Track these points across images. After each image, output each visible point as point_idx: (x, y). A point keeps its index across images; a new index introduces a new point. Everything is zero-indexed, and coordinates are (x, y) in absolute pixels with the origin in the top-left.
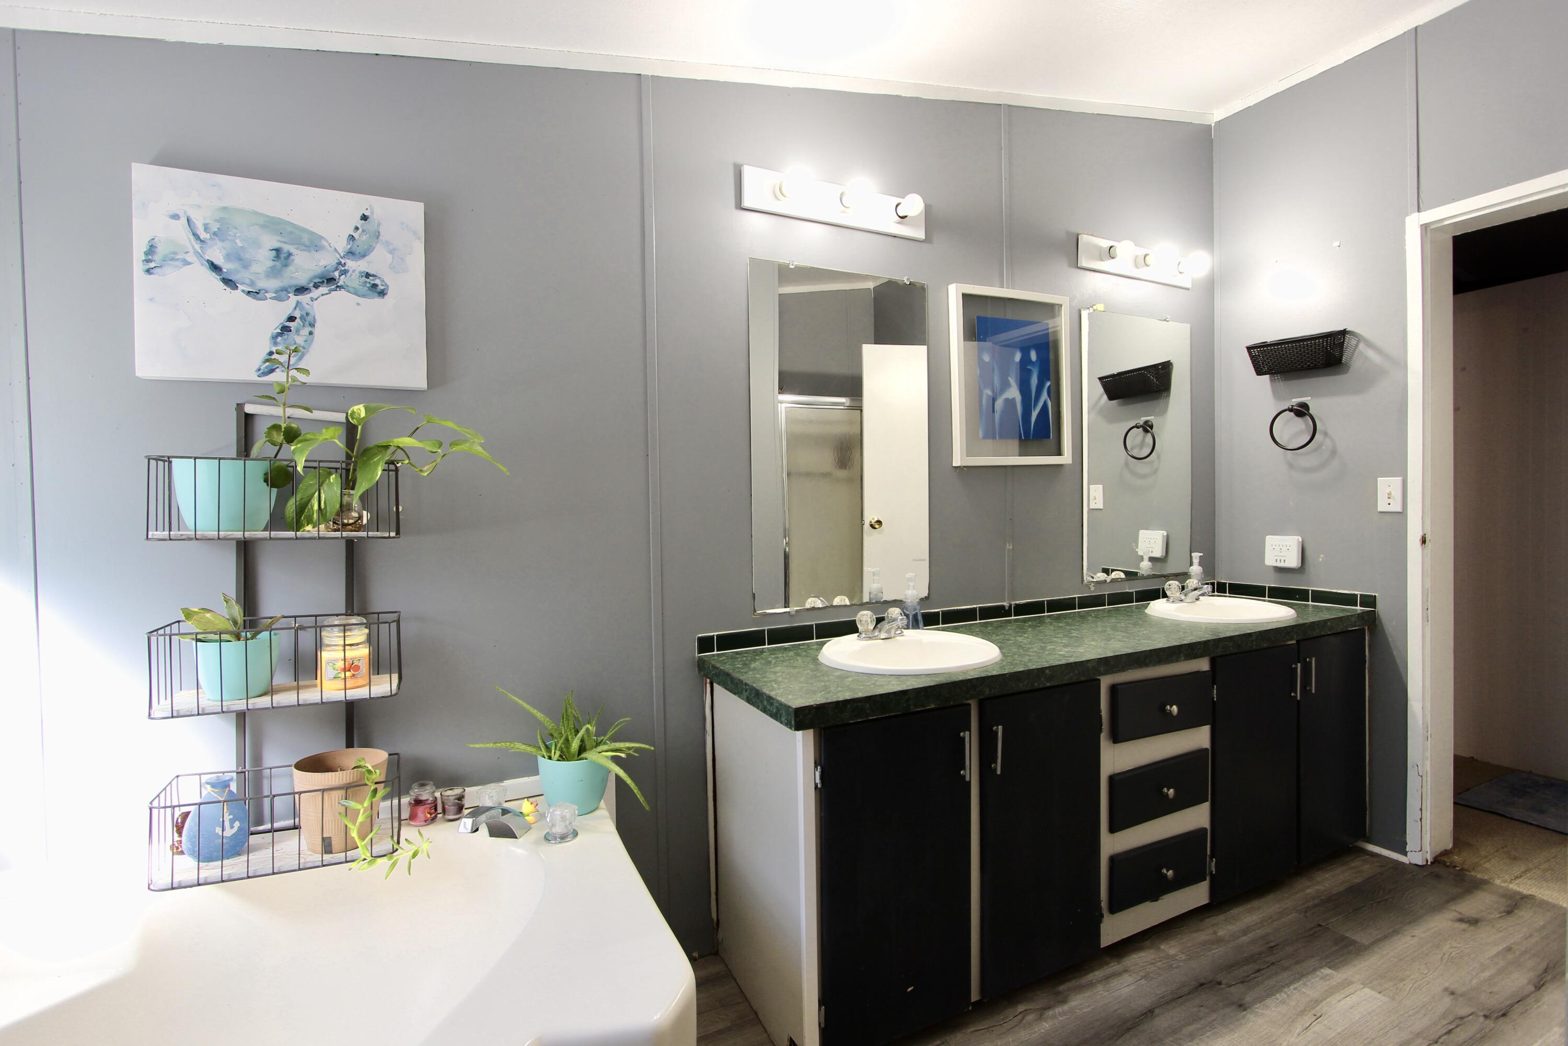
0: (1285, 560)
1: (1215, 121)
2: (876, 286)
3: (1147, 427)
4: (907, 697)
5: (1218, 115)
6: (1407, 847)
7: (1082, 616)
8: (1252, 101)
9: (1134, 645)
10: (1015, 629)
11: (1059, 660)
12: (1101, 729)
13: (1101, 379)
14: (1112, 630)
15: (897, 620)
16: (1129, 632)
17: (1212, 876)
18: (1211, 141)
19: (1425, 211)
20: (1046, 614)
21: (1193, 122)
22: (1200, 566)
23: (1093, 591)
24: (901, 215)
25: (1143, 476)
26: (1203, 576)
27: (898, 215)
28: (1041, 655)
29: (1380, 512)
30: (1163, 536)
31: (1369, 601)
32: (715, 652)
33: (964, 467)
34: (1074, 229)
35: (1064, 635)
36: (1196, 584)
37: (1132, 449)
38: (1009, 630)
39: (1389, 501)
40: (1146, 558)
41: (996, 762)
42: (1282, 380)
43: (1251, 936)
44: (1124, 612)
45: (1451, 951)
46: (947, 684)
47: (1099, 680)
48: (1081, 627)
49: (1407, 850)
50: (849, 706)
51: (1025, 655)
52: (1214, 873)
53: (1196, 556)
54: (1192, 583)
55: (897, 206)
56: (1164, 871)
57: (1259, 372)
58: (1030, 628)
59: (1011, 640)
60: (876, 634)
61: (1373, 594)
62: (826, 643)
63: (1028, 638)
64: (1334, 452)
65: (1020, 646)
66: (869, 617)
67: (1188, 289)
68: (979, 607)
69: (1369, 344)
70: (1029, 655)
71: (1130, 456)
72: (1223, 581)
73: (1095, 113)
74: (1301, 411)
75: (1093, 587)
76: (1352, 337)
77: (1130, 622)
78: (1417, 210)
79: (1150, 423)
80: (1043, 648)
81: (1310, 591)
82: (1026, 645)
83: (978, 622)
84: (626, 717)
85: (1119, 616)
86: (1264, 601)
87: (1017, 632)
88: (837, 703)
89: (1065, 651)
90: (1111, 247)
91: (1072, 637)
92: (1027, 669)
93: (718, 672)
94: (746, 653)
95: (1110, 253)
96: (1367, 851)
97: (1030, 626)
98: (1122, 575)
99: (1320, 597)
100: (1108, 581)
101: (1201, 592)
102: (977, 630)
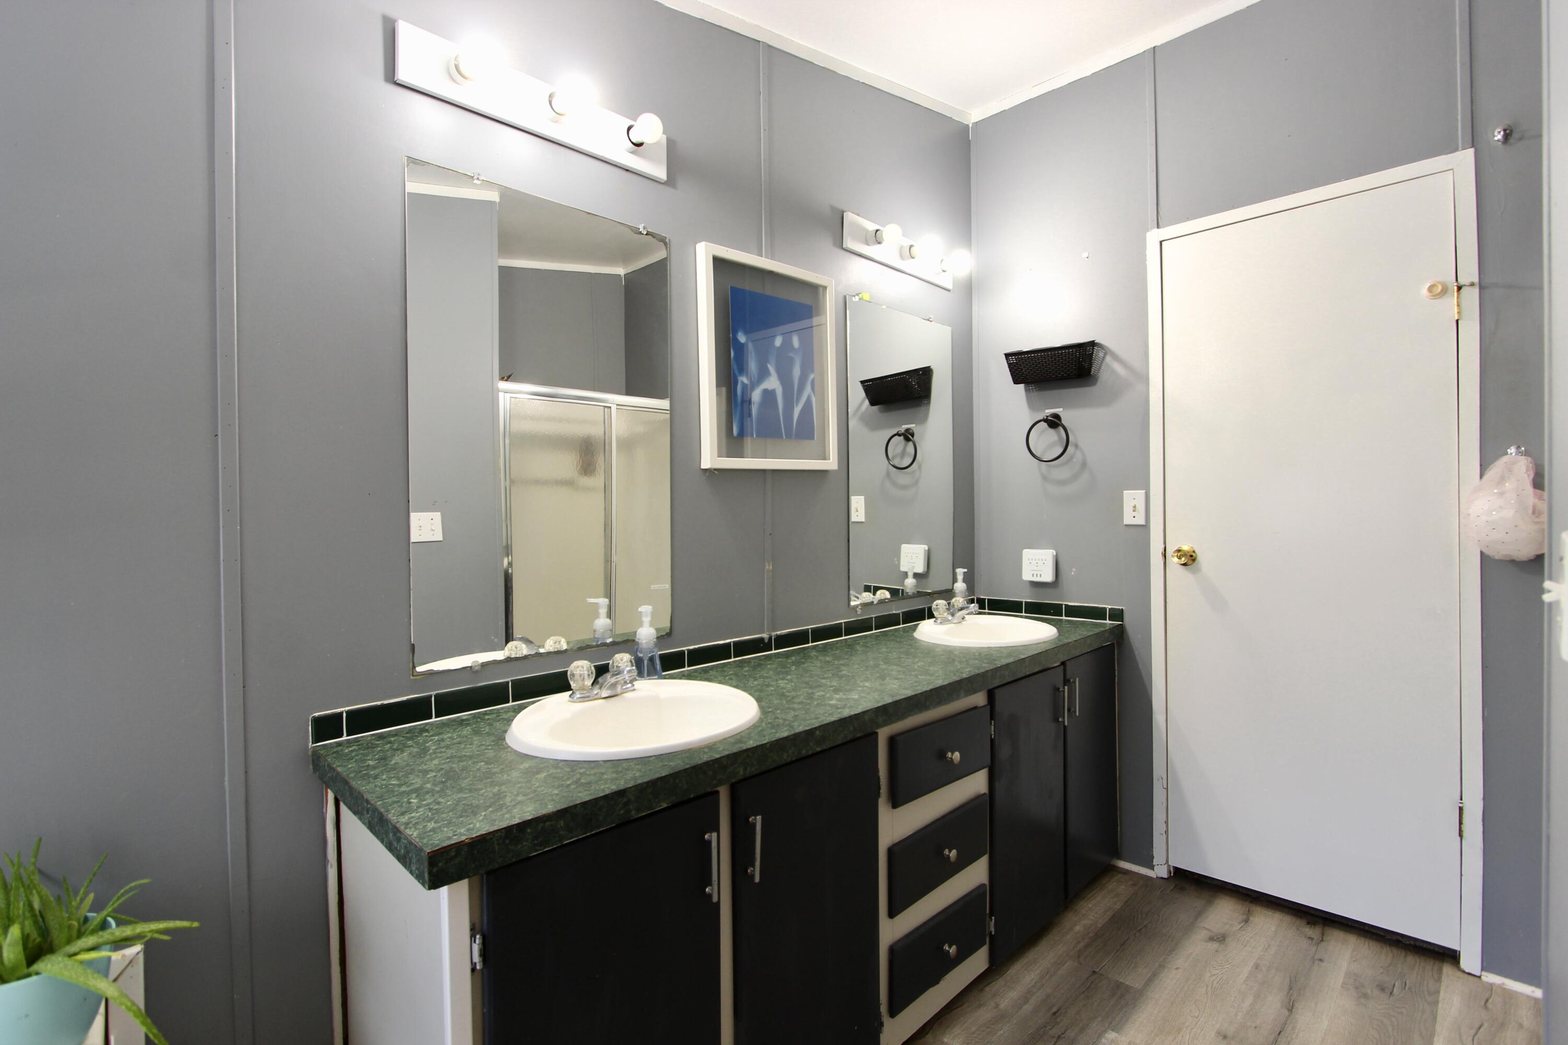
0: (1041, 575)
1: (972, 121)
2: (627, 272)
3: (908, 436)
4: (625, 800)
5: (974, 115)
6: (1154, 860)
7: (849, 645)
8: (1007, 104)
9: (912, 684)
10: (776, 668)
11: (831, 714)
12: (879, 792)
13: (862, 382)
14: (886, 663)
15: (624, 672)
16: (904, 664)
17: (991, 936)
18: (969, 143)
19: (1163, 228)
20: (810, 644)
21: (953, 118)
22: (964, 582)
23: (861, 616)
24: (634, 141)
25: (904, 487)
26: (967, 593)
27: (630, 140)
28: (808, 707)
29: (1126, 525)
30: (925, 550)
31: (1117, 615)
32: (345, 738)
33: (715, 470)
34: (841, 206)
35: (833, 675)
36: (962, 602)
37: (893, 457)
38: (770, 669)
39: (1134, 514)
40: (910, 574)
41: (753, 865)
42: (1036, 391)
43: (1033, 1001)
44: (893, 638)
45: (1212, 980)
46: (685, 770)
47: (877, 733)
48: (851, 660)
49: (1154, 864)
50: (529, 831)
51: (789, 708)
52: (993, 933)
53: (960, 572)
54: (959, 601)
55: (629, 129)
56: (946, 947)
57: (1016, 381)
58: (793, 665)
59: (772, 686)
60: (596, 692)
61: (1120, 608)
62: (525, 708)
63: (791, 681)
64: (1084, 465)
65: (783, 695)
66: (585, 669)
67: (949, 291)
68: (734, 642)
69: (1116, 357)
70: (794, 710)
71: (892, 465)
72: (982, 597)
73: (861, 81)
74: (1054, 422)
75: (860, 610)
76: (1099, 349)
77: (901, 650)
78: (1156, 227)
79: (911, 431)
80: (810, 697)
81: (1064, 606)
82: (790, 692)
83: (732, 660)
84: (143, 878)
85: (888, 643)
86: (1021, 617)
87: (779, 673)
88: (509, 829)
89: (837, 700)
90: (877, 231)
91: (841, 677)
92: (792, 733)
93: (334, 775)
94: (396, 735)
95: (876, 238)
96: (1118, 868)
97: (793, 663)
98: (887, 595)
99: (1073, 611)
100: (875, 603)
101: (967, 612)
102: (731, 673)
